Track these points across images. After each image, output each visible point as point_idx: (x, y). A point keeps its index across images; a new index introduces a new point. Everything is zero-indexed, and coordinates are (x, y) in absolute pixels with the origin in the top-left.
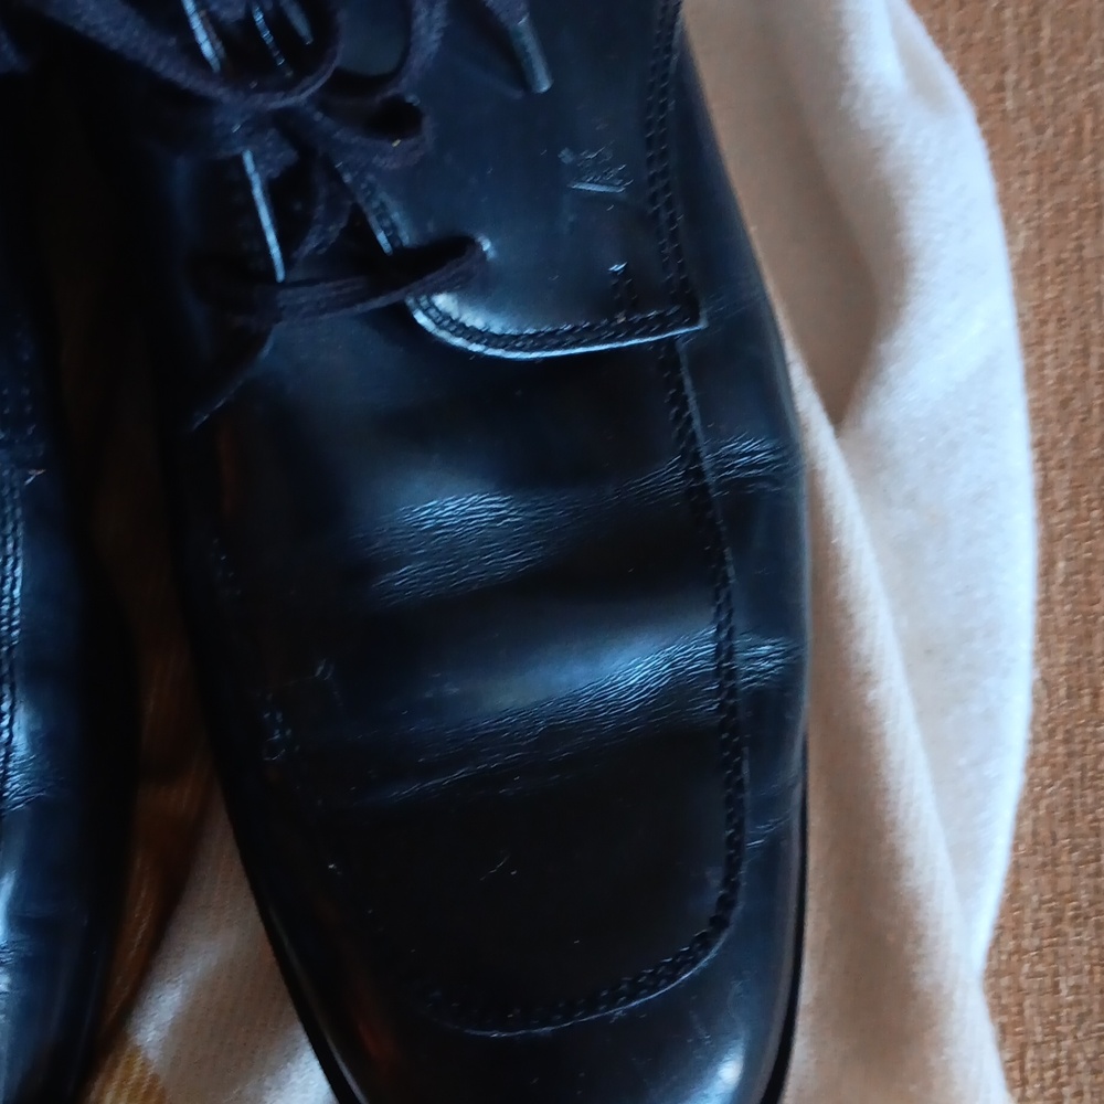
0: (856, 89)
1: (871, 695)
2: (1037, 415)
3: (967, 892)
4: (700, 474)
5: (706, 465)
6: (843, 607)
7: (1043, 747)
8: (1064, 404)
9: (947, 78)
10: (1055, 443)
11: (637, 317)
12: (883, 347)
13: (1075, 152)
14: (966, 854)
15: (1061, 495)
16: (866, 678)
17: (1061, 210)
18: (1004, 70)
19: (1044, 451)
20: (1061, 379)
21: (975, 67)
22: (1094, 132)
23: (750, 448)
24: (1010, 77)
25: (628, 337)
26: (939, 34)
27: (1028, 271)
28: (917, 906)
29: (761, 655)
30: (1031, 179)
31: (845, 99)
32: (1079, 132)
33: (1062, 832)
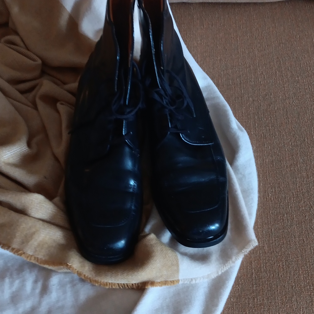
0: (231, 128)
1: (236, 193)
3: (250, 218)
6: (232, 184)
7: (260, 205)
9: (243, 129)
12: (236, 156)
14: (250, 214)
16: (236, 191)
18: (251, 129)
20: (260, 164)
21: (247, 129)
24: (252, 130)
27: (255, 152)
28: (243, 216)
29: (221, 179)
30: (255, 142)
33: (263, 214)
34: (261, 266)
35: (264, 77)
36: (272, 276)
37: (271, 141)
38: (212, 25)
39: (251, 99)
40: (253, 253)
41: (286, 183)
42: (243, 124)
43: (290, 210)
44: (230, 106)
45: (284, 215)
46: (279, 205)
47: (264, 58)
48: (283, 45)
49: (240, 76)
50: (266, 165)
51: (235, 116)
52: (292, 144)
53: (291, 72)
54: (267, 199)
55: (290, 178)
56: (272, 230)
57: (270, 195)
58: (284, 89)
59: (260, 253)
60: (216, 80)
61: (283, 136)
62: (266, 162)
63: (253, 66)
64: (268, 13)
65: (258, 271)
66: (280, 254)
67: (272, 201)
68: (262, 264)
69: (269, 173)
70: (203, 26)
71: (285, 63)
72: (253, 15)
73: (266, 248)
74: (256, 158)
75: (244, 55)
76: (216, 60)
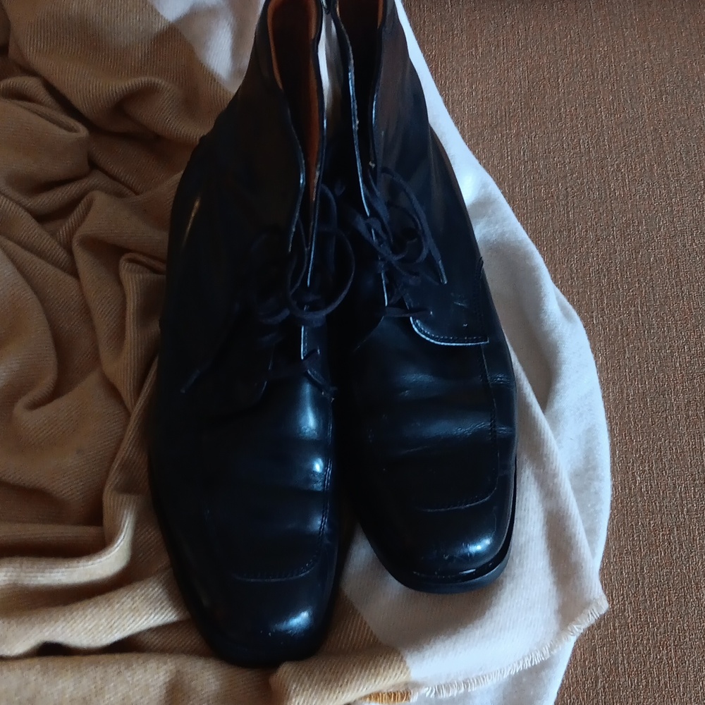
0: (545, 313)
2: (607, 410)
4: (487, 381)
5: (489, 378)
8: (617, 406)
9: (574, 313)
10: (614, 417)
11: (470, 338)
13: (616, 335)
15: (616, 432)
17: (613, 352)
18: (592, 312)
19: (610, 419)
20: (615, 400)
22: (621, 329)
23: (500, 377)
24: (594, 314)
25: (468, 343)
26: (571, 301)
27: (601, 369)
31: (542, 315)
32: (617, 329)
34: (616, 659)
35: (624, 180)
36: (644, 684)
37: (641, 343)
38: (498, 46)
39: (591, 235)
40: (599, 627)
41: (676, 449)
42: (573, 298)
43: (687, 517)
44: (540, 252)
45: (671, 531)
46: (660, 506)
47: (623, 131)
48: (669, 98)
49: (565, 176)
50: (629, 403)
51: (555, 280)
52: (690, 350)
53: (689, 167)
54: (630, 489)
55: (686, 438)
56: (642, 568)
57: (639, 478)
58: (672, 211)
59: (614, 626)
60: (509, 186)
61: (669, 329)
62: (628, 395)
63: (596, 152)
64: (631, 15)
65: (610, 672)
66: (662, 630)
67: (642, 496)
68: (620, 655)
69: (635, 423)
70: (477, 49)
71: (674, 144)
72: (596, 21)
73: (629, 614)
74: (605, 384)
75: (575, 121)
76: (508, 134)
